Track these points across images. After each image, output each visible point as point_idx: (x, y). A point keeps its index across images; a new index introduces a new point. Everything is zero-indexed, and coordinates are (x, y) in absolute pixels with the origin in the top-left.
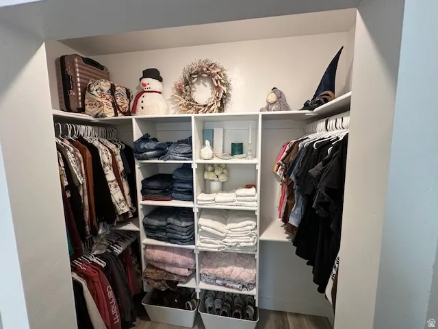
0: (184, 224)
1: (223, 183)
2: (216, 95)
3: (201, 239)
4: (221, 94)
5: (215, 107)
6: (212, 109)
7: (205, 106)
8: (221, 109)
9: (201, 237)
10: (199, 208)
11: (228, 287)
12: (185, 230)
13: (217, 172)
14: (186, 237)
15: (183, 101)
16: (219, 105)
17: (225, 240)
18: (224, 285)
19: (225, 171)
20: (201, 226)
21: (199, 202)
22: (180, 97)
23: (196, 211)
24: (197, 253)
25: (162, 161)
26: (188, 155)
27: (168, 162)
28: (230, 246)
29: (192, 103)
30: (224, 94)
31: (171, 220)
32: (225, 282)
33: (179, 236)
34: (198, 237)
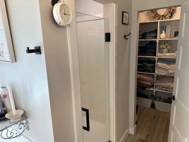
0: (150, 65)
1: (169, 49)
2: (169, 11)
3: (157, 70)
4: (172, 10)
5: (168, 16)
6: (166, 17)
7: (163, 16)
8: (171, 17)
9: (158, 69)
10: (158, 58)
11: (168, 91)
12: (151, 67)
13: (167, 45)
14: (151, 70)
15: (153, 15)
16: (170, 15)
17: (169, 71)
18: (166, 90)
19: (170, 44)
20: (158, 65)
21: (158, 56)
22: (152, 13)
23: (156, 59)
24: (155, 76)
25: (144, 40)
26: (155, 37)
27: (146, 40)
28: (171, 74)
29: (157, 15)
30: (173, 10)
31: (145, 63)
32: (167, 89)
33: (148, 69)
34: (156, 69)
